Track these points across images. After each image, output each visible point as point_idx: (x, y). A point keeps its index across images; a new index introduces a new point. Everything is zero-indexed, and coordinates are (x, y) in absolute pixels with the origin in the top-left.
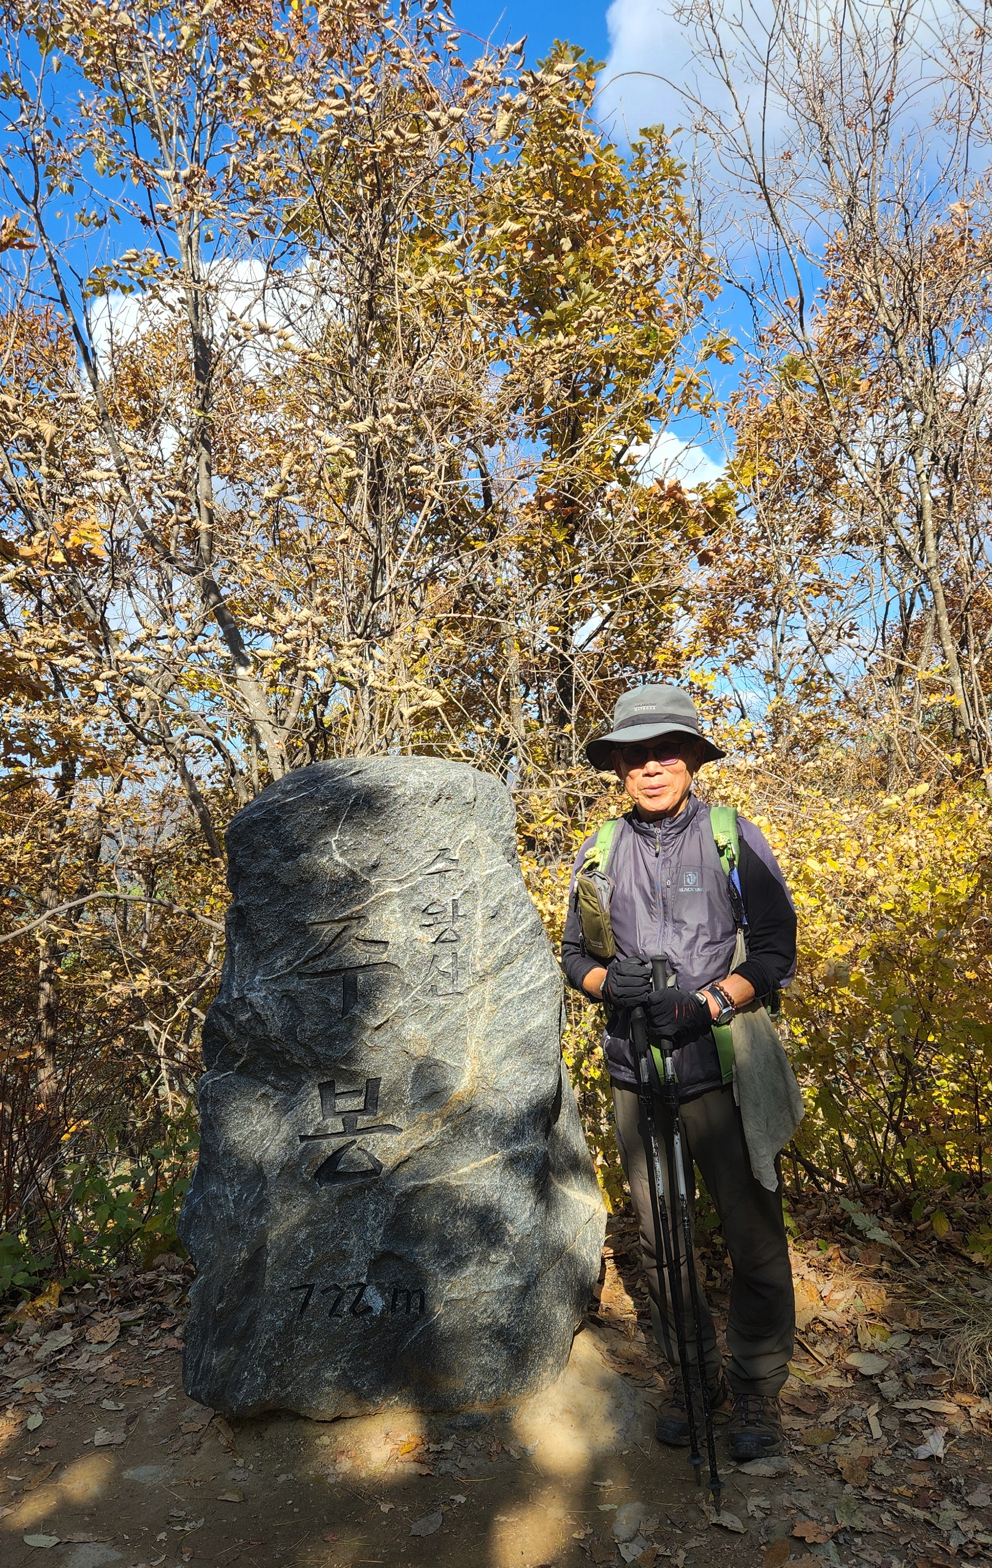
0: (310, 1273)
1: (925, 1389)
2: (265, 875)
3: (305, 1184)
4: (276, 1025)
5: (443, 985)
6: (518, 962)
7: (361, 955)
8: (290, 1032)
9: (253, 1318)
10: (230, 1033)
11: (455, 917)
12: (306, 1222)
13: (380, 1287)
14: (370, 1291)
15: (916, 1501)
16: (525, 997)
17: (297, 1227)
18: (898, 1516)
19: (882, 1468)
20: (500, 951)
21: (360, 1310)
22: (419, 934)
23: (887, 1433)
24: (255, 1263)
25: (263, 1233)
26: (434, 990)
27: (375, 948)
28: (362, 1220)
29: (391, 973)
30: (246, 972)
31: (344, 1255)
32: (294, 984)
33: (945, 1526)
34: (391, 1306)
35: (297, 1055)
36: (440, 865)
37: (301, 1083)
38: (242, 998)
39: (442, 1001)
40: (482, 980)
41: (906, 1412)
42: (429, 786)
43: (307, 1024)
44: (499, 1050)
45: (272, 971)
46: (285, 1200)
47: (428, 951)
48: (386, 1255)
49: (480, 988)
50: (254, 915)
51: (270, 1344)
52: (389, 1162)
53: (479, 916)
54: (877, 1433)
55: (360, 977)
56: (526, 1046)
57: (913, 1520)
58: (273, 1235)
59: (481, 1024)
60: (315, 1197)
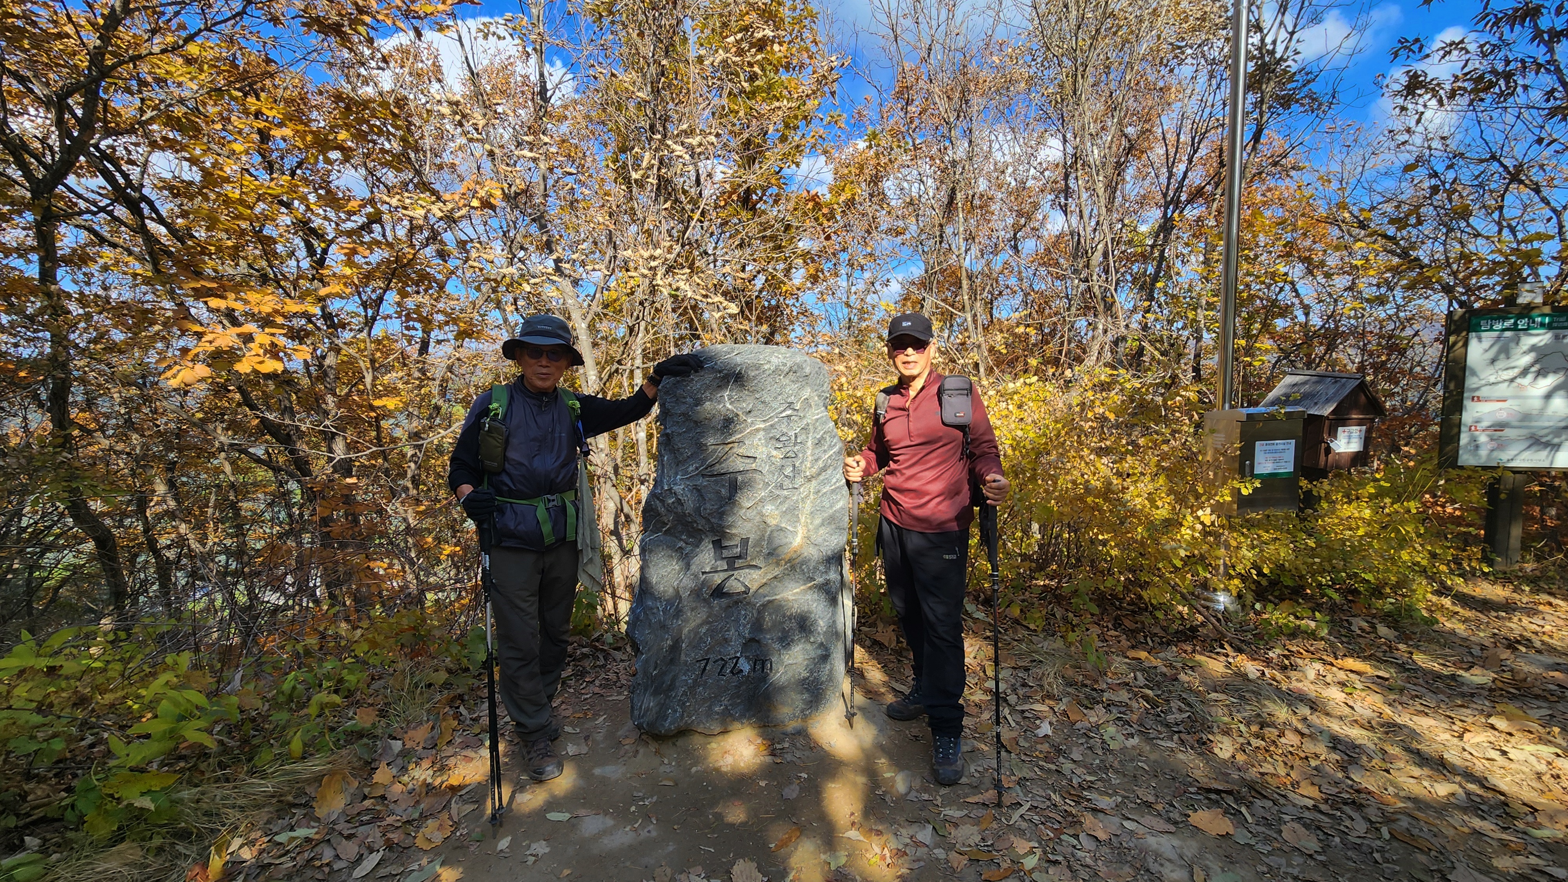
0: (707, 652)
1: (1027, 698)
2: (683, 414)
3: (705, 600)
4: (690, 505)
5: (787, 483)
6: (829, 472)
7: (739, 464)
8: (697, 510)
9: (673, 680)
10: (662, 510)
11: (795, 444)
12: (705, 622)
13: (747, 658)
14: (741, 660)
15: (1046, 759)
16: (833, 491)
17: (701, 625)
18: (1041, 768)
19: (1022, 743)
20: (820, 464)
21: (738, 672)
22: (774, 453)
23: (1017, 723)
24: (675, 647)
25: (680, 630)
26: (781, 487)
27: (748, 461)
28: (737, 620)
29: (758, 476)
30: (672, 473)
31: (726, 641)
32: (700, 481)
33: (1067, 772)
34: (754, 669)
35: (701, 524)
36: (789, 412)
37: (701, 540)
38: (670, 489)
39: (786, 493)
40: (809, 480)
41: (1023, 712)
42: (785, 365)
43: (708, 506)
44: (818, 521)
45: (687, 473)
46: (692, 610)
47: (779, 463)
48: (752, 640)
49: (807, 485)
50: (677, 439)
51: (685, 693)
52: (754, 587)
53: (809, 444)
54: (1013, 724)
55: (740, 478)
56: (832, 519)
57: (1050, 770)
58: (686, 631)
59: (808, 506)
60: (711, 608)
